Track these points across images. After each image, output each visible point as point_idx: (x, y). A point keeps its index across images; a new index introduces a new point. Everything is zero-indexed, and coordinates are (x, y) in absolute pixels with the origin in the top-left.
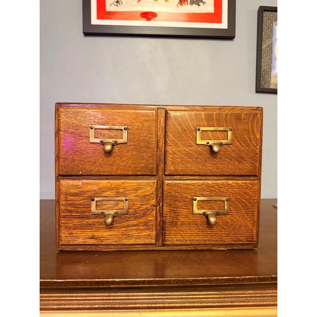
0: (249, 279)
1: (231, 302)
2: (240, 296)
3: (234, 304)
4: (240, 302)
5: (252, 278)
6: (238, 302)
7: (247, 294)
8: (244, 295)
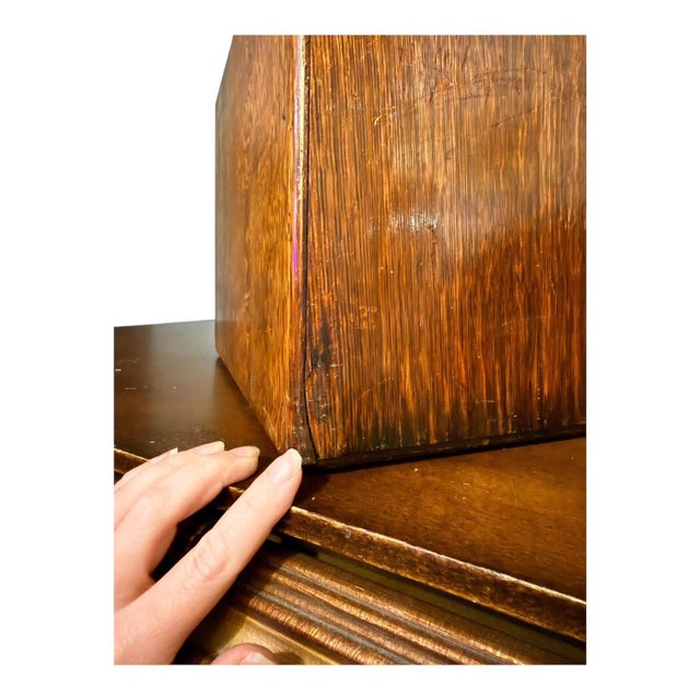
0: (385, 547)
1: (301, 619)
2: (345, 608)
3: (304, 629)
4: (335, 635)
5: (398, 549)
6: (323, 629)
7: (379, 615)
8: (364, 616)
